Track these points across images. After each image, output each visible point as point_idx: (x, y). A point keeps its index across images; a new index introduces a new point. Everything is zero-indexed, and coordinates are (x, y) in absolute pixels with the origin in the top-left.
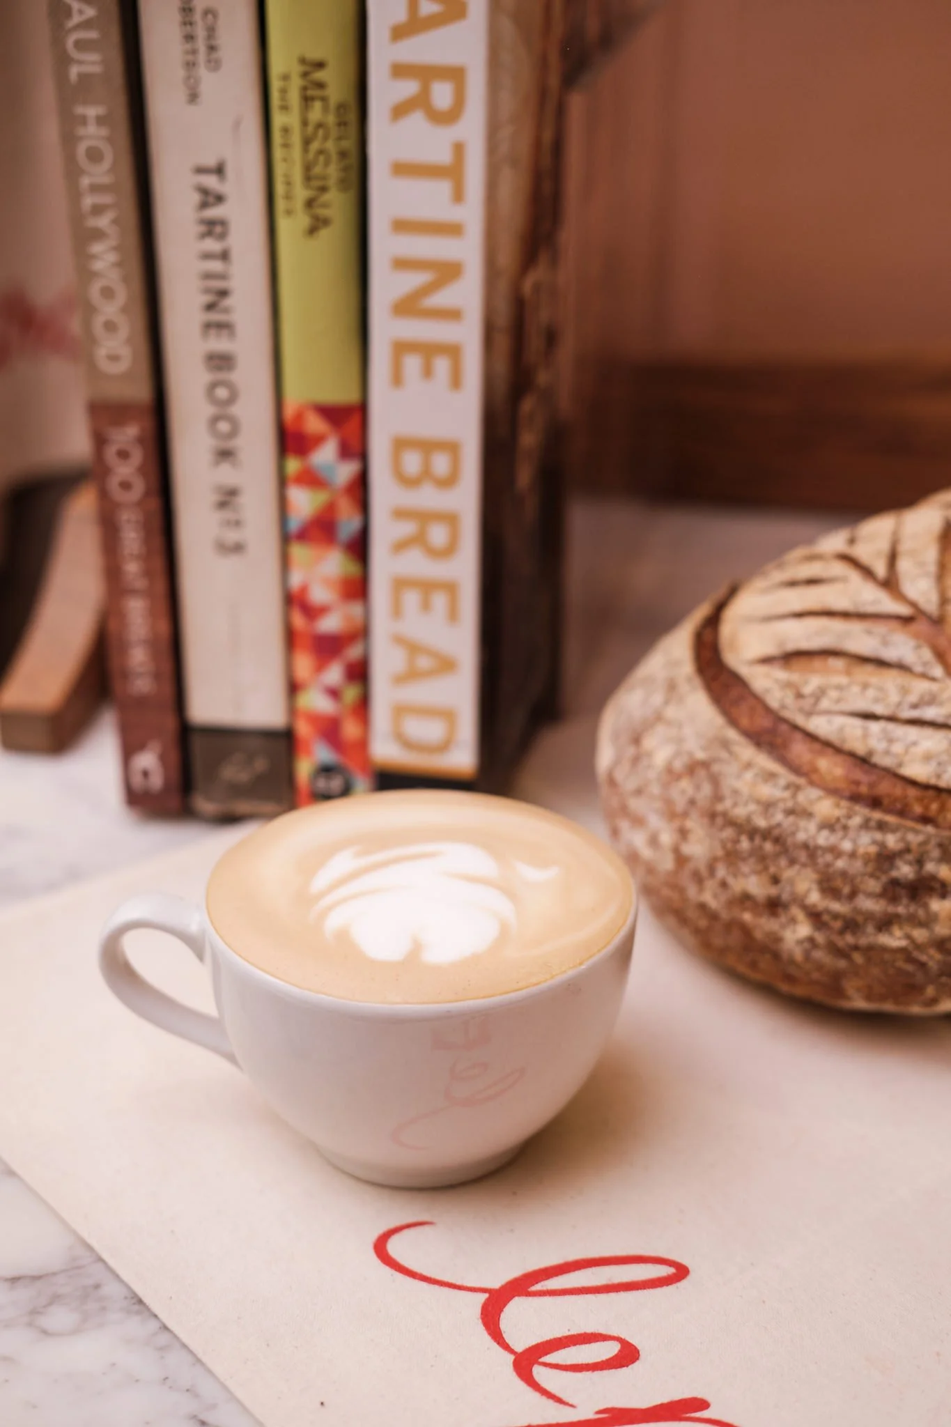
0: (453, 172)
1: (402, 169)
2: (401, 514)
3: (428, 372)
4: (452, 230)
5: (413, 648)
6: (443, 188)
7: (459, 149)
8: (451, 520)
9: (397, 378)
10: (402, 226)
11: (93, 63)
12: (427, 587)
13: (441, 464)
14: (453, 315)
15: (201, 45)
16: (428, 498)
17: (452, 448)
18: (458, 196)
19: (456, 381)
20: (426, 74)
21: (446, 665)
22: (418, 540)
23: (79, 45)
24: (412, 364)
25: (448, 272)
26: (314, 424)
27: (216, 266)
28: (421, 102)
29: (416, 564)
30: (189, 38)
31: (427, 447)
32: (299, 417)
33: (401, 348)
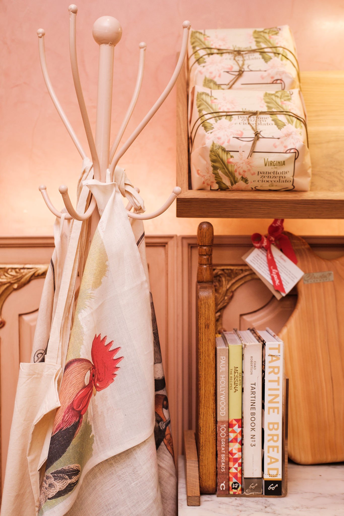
0: (278, 381)
1: (270, 381)
2: (269, 435)
3: (274, 412)
4: (278, 389)
5: (271, 458)
6: (276, 383)
7: (279, 378)
8: (277, 435)
9: (269, 413)
10: (270, 389)
11: (224, 369)
12: (273, 447)
13: (276, 426)
14: (278, 402)
15: (253, 366)
16: (274, 432)
17: (278, 424)
18: (279, 385)
19: (278, 413)
20: (274, 367)
21: (277, 460)
22: (272, 439)
23: (222, 367)
24: (271, 410)
25: (277, 396)
26: (234, 422)
27: (254, 399)
28: (273, 371)
29: (272, 443)
30: (252, 365)
31: (273, 424)
32: (232, 421)
33: (269, 408)
